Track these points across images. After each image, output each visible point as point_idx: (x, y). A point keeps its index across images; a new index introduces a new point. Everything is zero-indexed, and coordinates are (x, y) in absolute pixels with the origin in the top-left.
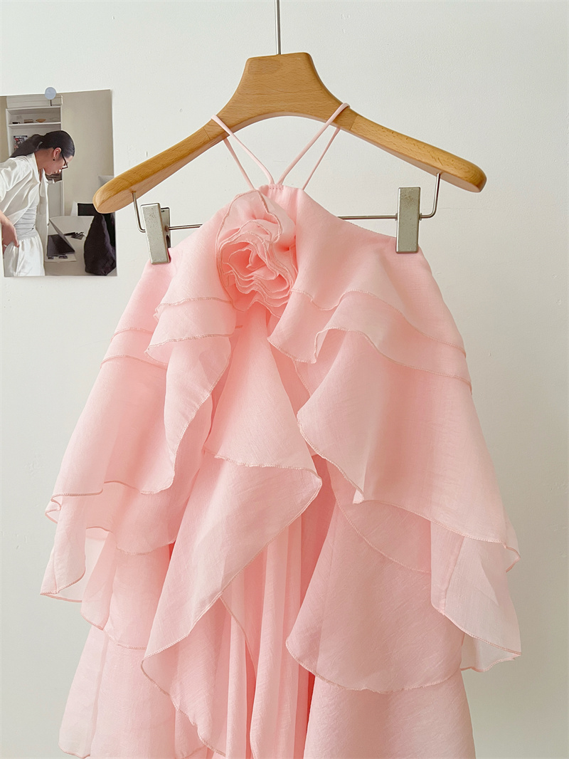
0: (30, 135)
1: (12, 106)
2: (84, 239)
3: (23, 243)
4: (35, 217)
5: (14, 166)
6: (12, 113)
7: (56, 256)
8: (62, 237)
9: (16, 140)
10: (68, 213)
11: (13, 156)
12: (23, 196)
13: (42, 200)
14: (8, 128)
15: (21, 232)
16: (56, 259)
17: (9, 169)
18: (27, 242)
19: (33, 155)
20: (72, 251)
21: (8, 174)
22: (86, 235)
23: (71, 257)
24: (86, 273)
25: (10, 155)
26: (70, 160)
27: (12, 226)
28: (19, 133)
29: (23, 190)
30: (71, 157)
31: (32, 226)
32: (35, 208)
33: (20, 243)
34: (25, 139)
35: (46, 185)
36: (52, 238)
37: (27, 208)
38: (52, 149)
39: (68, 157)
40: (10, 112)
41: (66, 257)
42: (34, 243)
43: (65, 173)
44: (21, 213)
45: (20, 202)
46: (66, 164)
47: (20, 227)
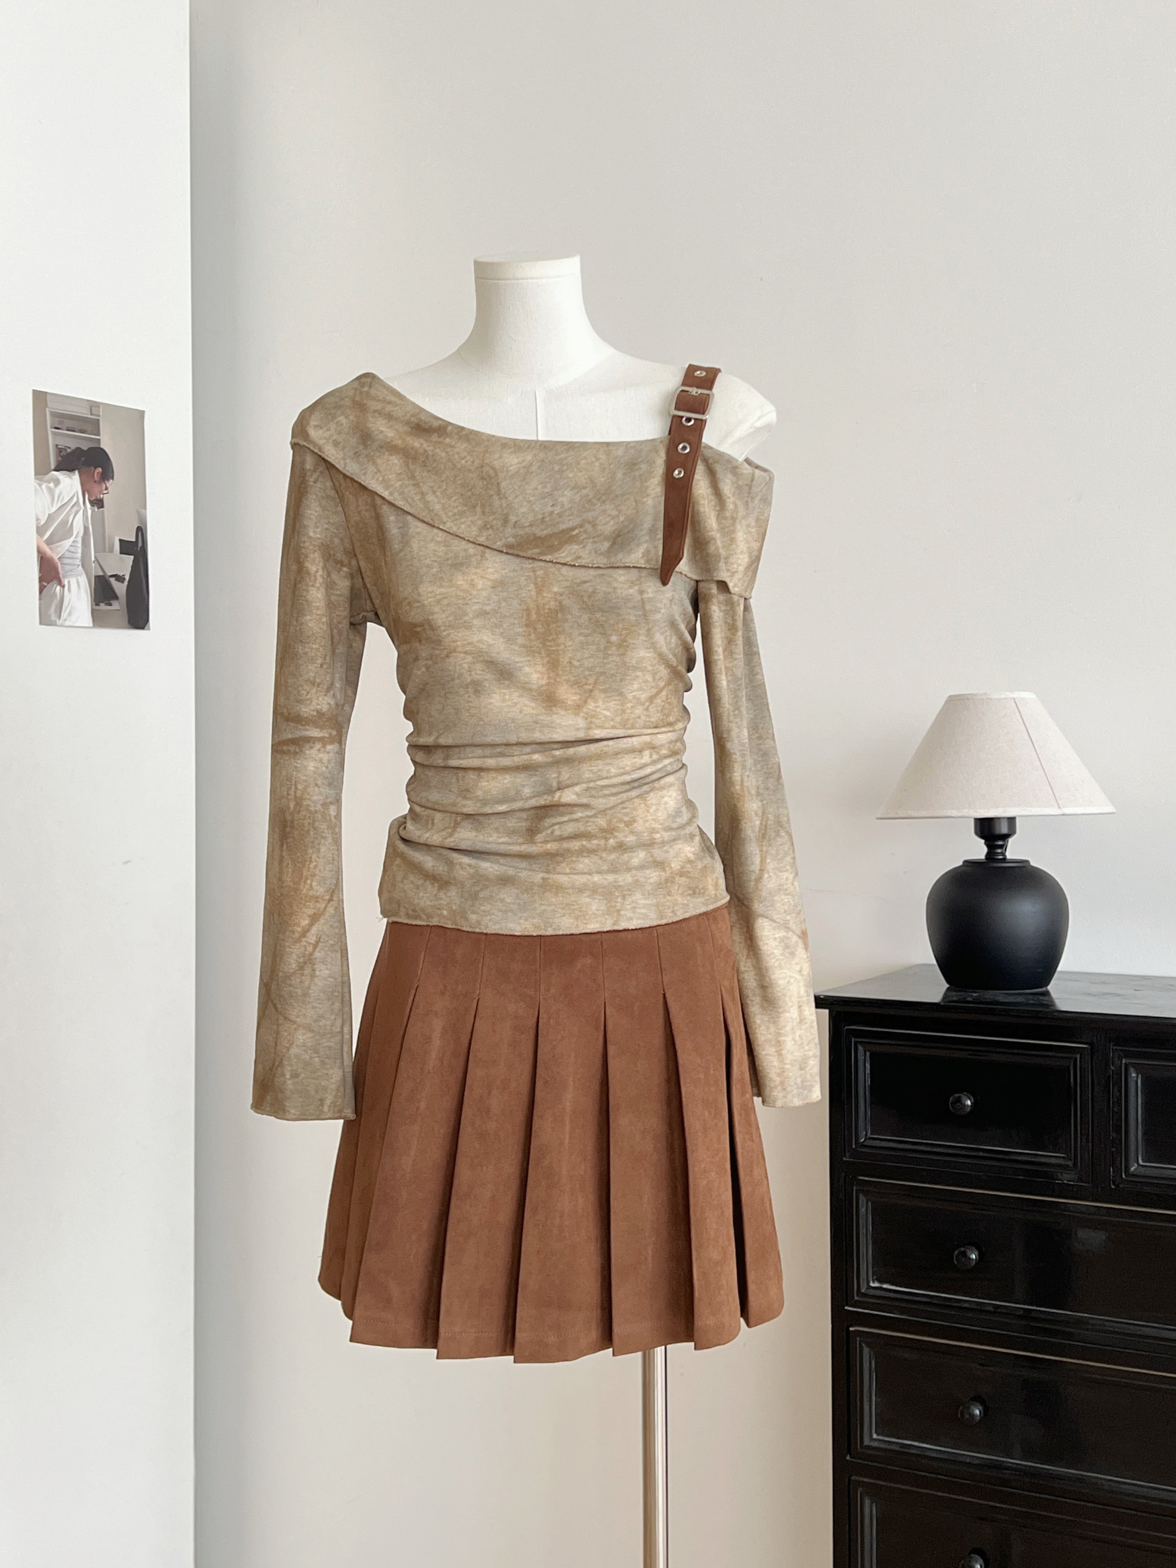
0: (73, 447)
1: (53, 406)
2: (126, 583)
3: (69, 582)
4: (80, 550)
5: (57, 482)
6: (54, 415)
7: (102, 602)
8: (107, 578)
9: (59, 450)
10: (111, 550)
11: (56, 470)
12: (68, 521)
13: (86, 529)
14: (50, 433)
15: (68, 568)
16: (103, 606)
17: (52, 485)
18: (73, 581)
19: (77, 472)
20: (116, 597)
21: (51, 492)
22: (127, 578)
23: (116, 605)
24: (128, 626)
25: (53, 467)
26: (110, 483)
27: (57, 561)
28: (63, 442)
29: (68, 514)
30: (111, 481)
31: (78, 562)
32: (80, 539)
33: (66, 583)
34: (69, 450)
35: (89, 512)
36: (97, 578)
37: (73, 538)
38: (93, 468)
39: (108, 480)
40: (50, 412)
41: (110, 605)
42: (81, 584)
43: (106, 499)
44: (67, 544)
45: (65, 530)
46: (106, 489)
47: (66, 561)
